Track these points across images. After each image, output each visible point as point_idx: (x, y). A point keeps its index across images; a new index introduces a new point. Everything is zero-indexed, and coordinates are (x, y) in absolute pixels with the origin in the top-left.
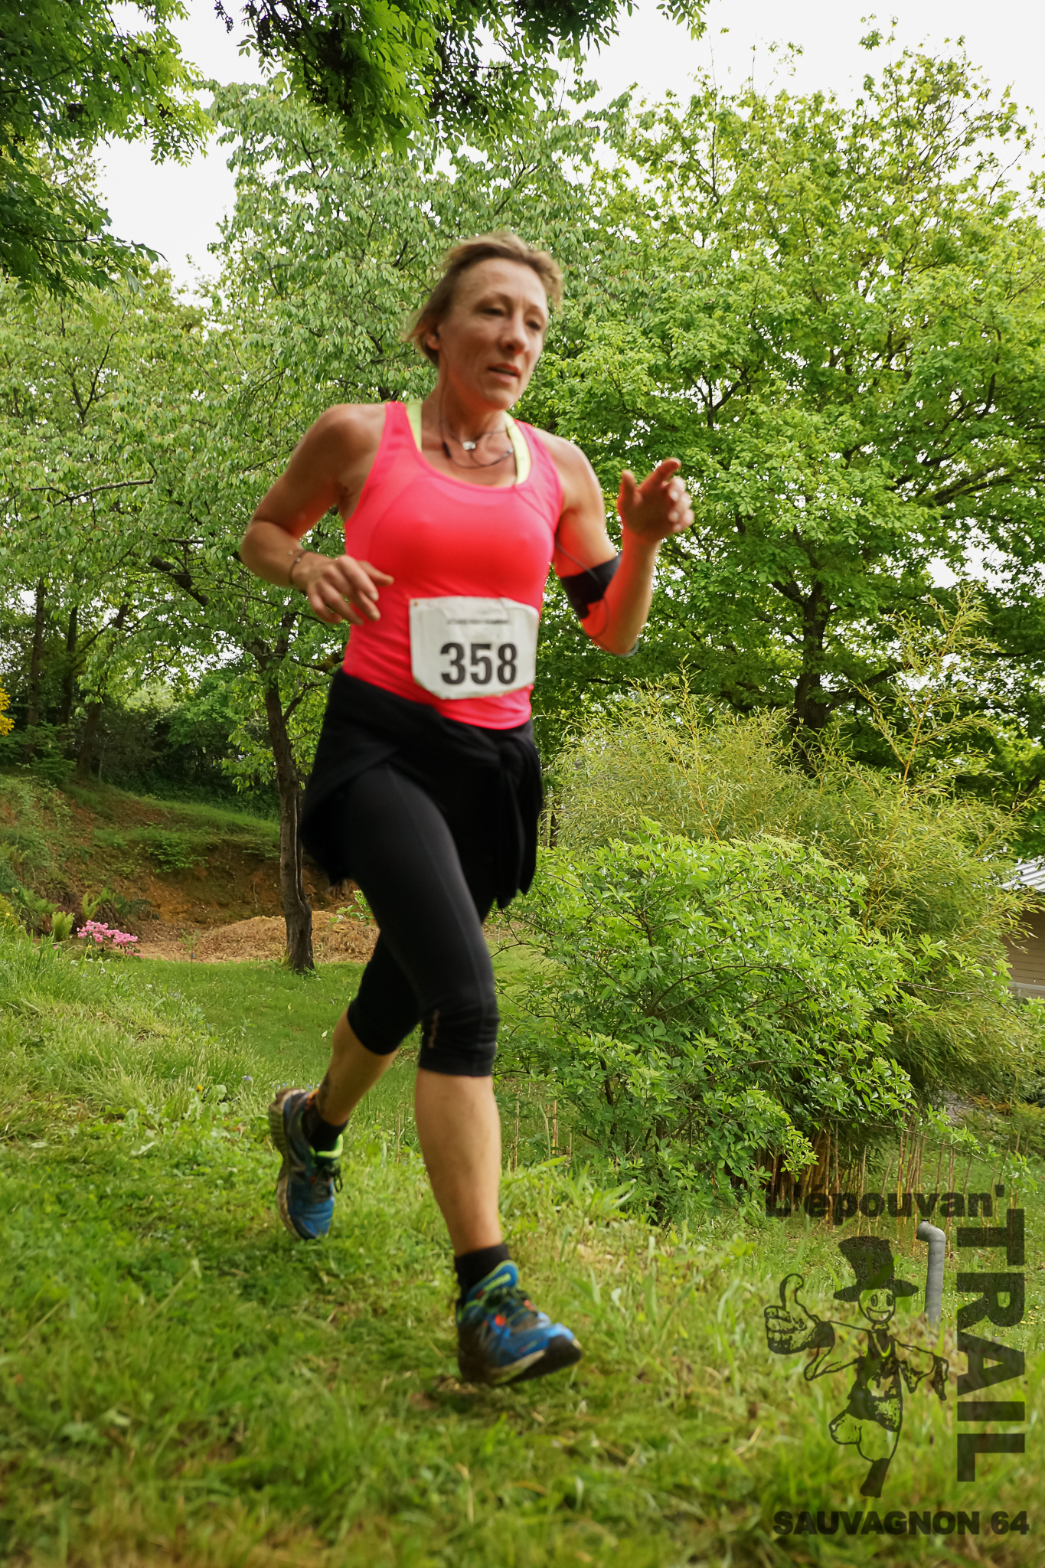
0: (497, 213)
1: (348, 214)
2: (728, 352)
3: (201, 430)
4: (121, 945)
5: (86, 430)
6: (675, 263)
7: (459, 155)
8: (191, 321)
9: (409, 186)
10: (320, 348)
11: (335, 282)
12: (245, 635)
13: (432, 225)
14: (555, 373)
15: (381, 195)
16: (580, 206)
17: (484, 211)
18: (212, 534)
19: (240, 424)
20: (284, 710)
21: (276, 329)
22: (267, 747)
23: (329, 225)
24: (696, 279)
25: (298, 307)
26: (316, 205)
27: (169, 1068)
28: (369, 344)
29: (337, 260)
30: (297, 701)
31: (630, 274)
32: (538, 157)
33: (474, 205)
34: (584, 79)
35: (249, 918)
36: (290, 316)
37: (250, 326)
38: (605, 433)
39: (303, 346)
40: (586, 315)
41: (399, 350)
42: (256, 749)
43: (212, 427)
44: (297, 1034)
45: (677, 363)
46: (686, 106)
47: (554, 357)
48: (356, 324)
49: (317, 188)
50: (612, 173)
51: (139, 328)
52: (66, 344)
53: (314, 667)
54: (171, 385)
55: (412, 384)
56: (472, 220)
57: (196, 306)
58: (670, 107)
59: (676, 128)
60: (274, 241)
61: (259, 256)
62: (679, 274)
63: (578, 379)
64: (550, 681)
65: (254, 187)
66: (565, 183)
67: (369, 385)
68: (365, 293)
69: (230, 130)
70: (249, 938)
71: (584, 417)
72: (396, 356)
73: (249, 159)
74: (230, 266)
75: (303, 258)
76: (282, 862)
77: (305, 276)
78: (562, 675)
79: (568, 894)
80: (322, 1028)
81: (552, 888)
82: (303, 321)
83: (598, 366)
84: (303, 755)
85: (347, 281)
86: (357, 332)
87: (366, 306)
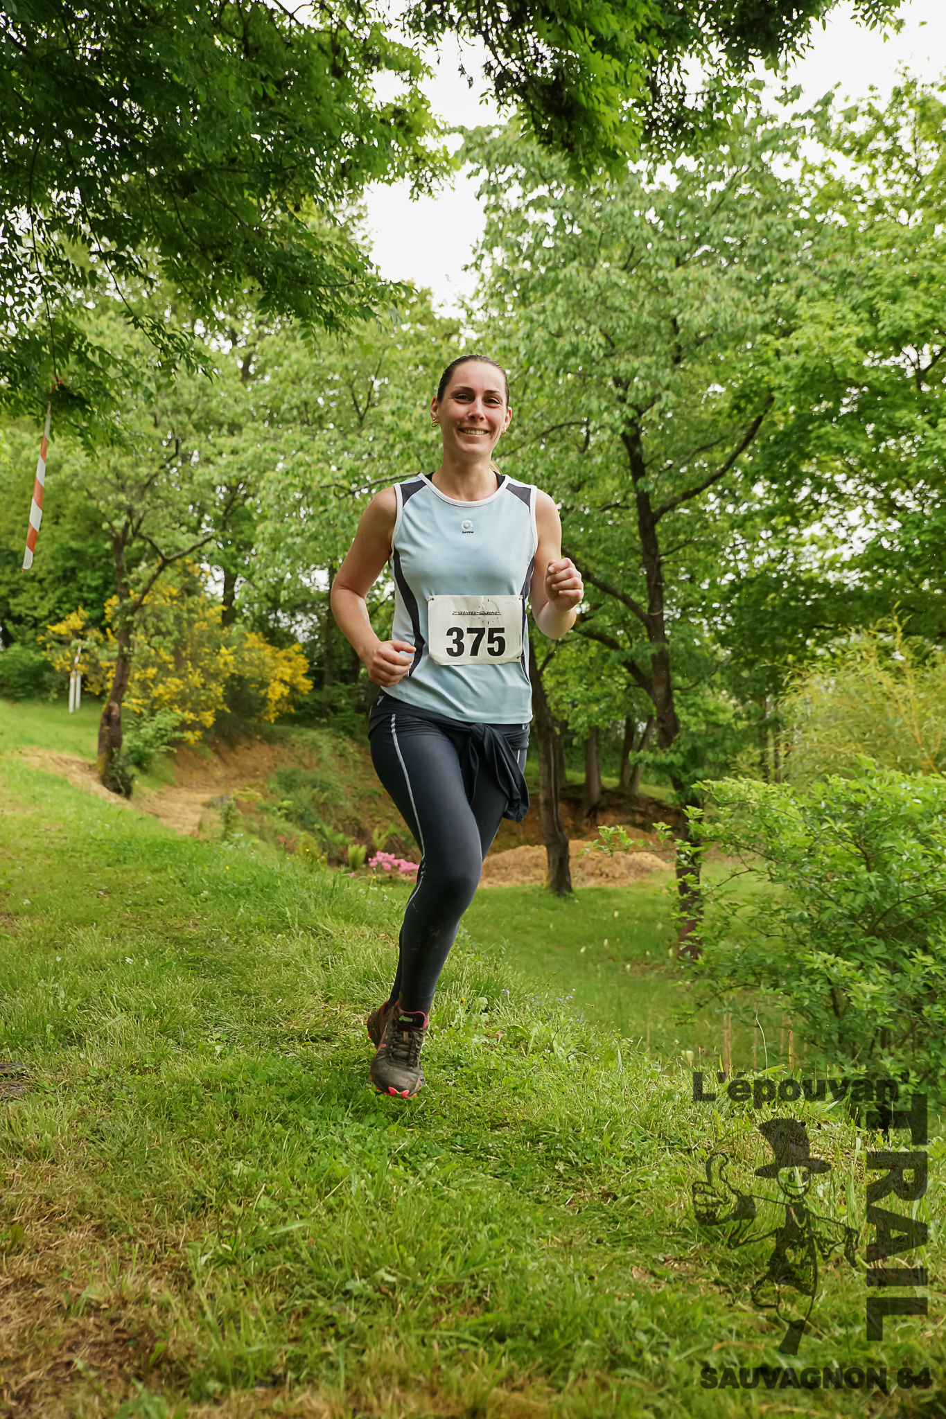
0: (714, 212)
1: (581, 227)
2: (933, 320)
4: (408, 873)
5: (364, 433)
6: (881, 242)
7: (678, 166)
8: (451, 330)
9: (634, 198)
10: (559, 347)
11: (571, 288)
13: (656, 231)
14: (771, 354)
15: (608, 208)
16: (791, 200)
17: (702, 213)
20: (539, 665)
21: (521, 334)
23: (563, 239)
24: (901, 255)
25: (539, 313)
26: (553, 223)
28: (602, 340)
29: (571, 269)
30: (550, 656)
31: (839, 256)
32: (749, 159)
33: (692, 208)
34: (789, 85)
35: (515, 847)
37: (499, 333)
38: (819, 401)
39: (544, 348)
41: (630, 343)
44: (558, 950)
45: (883, 333)
46: (887, 97)
47: (769, 338)
48: (589, 323)
49: (554, 208)
50: (819, 165)
51: (407, 342)
52: (346, 361)
55: (642, 373)
56: (691, 222)
57: (454, 317)
58: (872, 101)
59: (879, 118)
60: (517, 258)
61: (505, 272)
62: (885, 252)
63: (793, 355)
64: (776, 629)
65: (501, 213)
66: (776, 180)
67: (603, 375)
68: (597, 296)
69: (476, 166)
70: (515, 865)
71: (799, 389)
72: (627, 349)
73: (493, 189)
74: (482, 280)
75: (543, 270)
76: (541, 798)
77: (545, 286)
78: (788, 624)
79: (791, 825)
80: (580, 944)
81: (776, 820)
82: (544, 325)
83: (810, 343)
84: (556, 704)
85: (581, 287)
86: (591, 331)
87: (599, 307)
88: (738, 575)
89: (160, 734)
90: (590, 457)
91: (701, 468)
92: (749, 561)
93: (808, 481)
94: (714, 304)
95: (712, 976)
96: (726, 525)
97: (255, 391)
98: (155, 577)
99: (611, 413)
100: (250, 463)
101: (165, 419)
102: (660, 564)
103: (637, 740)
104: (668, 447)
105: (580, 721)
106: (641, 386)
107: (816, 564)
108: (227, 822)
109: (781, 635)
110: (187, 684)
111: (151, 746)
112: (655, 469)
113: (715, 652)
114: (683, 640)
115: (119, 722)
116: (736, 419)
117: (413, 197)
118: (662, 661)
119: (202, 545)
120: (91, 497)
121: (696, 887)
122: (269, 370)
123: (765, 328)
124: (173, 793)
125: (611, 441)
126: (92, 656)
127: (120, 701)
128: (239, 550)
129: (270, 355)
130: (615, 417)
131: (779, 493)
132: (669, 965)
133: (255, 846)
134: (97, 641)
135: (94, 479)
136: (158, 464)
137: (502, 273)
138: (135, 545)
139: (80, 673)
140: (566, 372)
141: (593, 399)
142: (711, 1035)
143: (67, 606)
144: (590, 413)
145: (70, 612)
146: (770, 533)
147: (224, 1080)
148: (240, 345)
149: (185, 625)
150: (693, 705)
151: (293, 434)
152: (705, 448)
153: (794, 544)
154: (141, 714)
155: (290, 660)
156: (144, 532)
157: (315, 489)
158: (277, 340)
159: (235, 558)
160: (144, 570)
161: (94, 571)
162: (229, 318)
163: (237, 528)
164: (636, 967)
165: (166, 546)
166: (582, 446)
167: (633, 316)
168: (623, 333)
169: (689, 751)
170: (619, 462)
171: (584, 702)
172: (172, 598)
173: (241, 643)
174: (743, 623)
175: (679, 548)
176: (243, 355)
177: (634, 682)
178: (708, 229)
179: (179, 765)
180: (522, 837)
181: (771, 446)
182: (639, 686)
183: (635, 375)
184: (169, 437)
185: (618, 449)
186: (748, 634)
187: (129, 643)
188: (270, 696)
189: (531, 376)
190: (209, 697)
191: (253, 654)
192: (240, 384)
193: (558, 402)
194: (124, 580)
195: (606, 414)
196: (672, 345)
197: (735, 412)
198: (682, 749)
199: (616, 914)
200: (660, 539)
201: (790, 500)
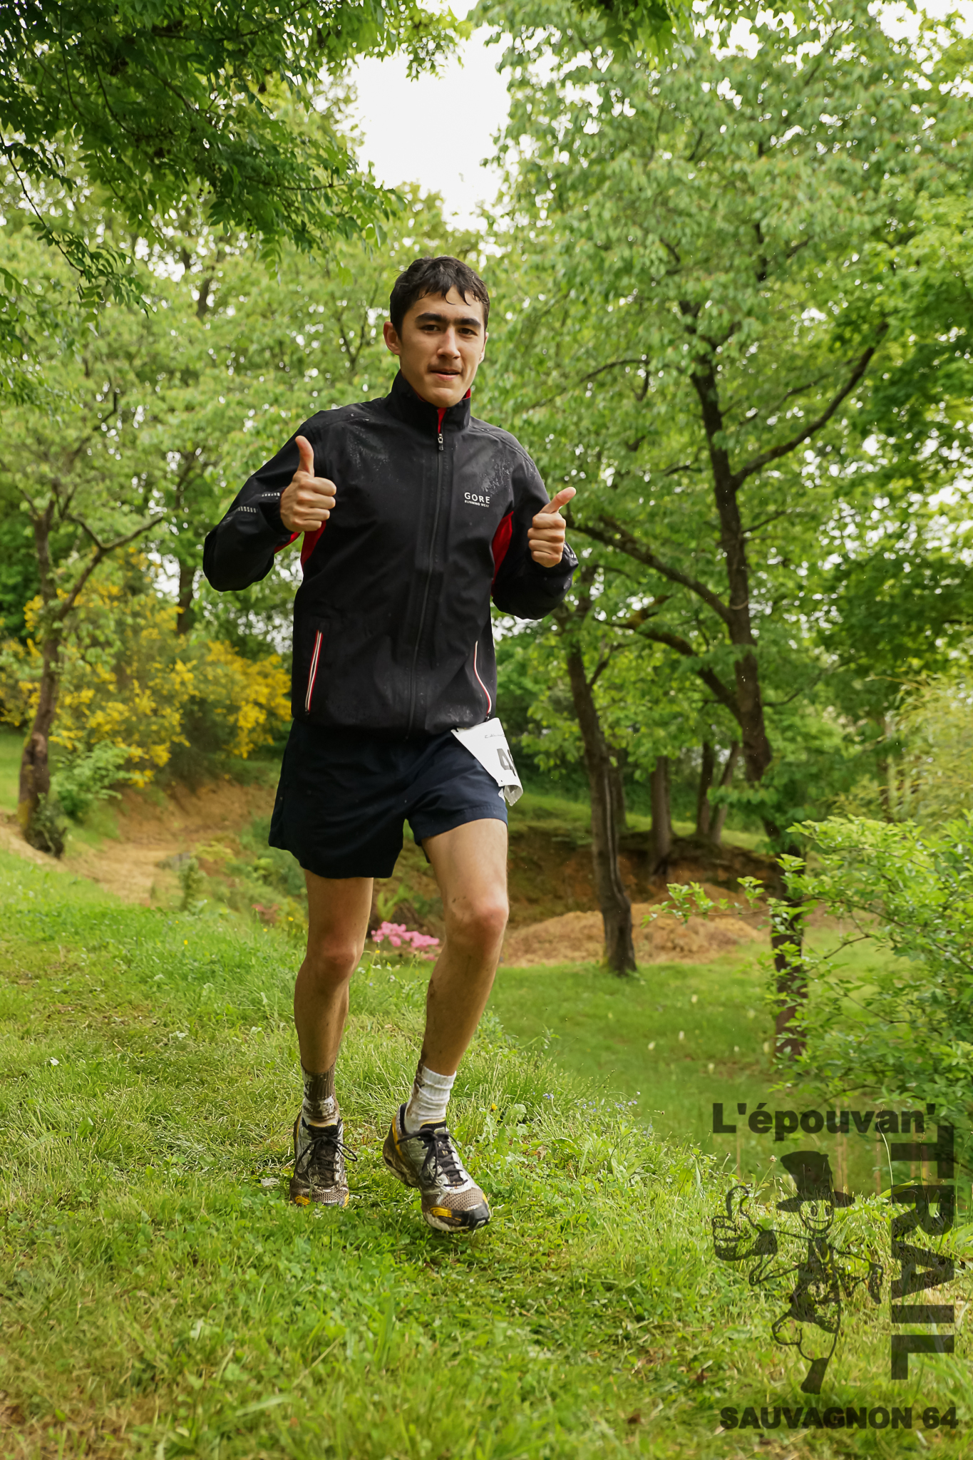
0: (807, 83)
1: (634, 106)
4: (423, 949)
5: (356, 380)
7: (759, 24)
8: (468, 245)
9: (703, 67)
10: (607, 264)
11: (622, 186)
13: (730, 106)
14: (883, 267)
15: (668, 81)
16: (907, 64)
17: (790, 84)
19: (523, 355)
20: (589, 676)
21: (558, 248)
22: (572, 719)
23: (611, 123)
25: (581, 220)
26: (597, 100)
28: (663, 253)
29: (621, 162)
30: (603, 665)
31: (970, 137)
32: (851, 12)
35: (561, 914)
36: (572, 230)
37: (529, 247)
38: (948, 329)
39: (589, 265)
40: (918, 191)
41: (699, 255)
42: (560, 723)
44: (619, 1047)
47: (881, 246)
48: (647, 232)
49: (598, 82)
50: (943, 18)
52: (331, 286)
53: (622, 626)
55: (716, 293)
56: (777, 97)
57: (472, 229)
60: (552, 148)
61: (536, 167)
63: (912, 268)
64: (896, 626)
65: (528, 91)
66: (888, 40)
67: (666, 299)
68: (656, 196)
69: (496, 29)
70: (562, 938)
71: (922, 312)
72: (697, 264)
73: (519, 60)
74: (506, 179)
75: (584, 163)
76: (595, 849)
77: (586, 183)
78: (912, 618)
79: (920, 878)
80: (648, 1037)
81: (899, 871)
82: (588, 235)
83: (934, 252)
84: (612, 727)
85: (634, 185)
86: (649, 242)
87: (659, 211)
88: (845, 557)
89: (99, 775)
90: (649, 405)
91: (795, 417)
92: (860, 537)
93: (935, 433)
94: (807, 205)
95: (819, 1077)
96: (830, 491)
97: (214, 328)
98: (89, 571)
99: (676, 348)
100: (209, 422)
101: (99, 366)
102: (744, 542)
103: (717, 773)
104: (751, 392)
105: (643, 750)
106: (715, 312)
107: (947, 541)
108: (188, 887)
109: (903, 633)
110: (134, 710)
111: (88, 790)
112: (733, 418)
113: (817, 658)
114: (775, 642)
115: (45, 760)
116: (839, 353)
118: (748, 668)
119: (149, 528)
120: (5, 468)
121: (795, 962)
122: (232, 300)
123: (876, 234)
124: (118, 851)
125: (677, 384)
126: (10, 676)
127: (47, 734)
128: (197, 535)
129: (233, 279)
131: (897, 449)
132: (764, 1064)
133: (223, 917)
134: (16, 655)
135: (7, 446)
136: (90, 425)
137: (533, 167)
138: (62, 531)
140: (618, 295)
141: (654, 330)
144: (649, 348)
146: (886, 501)
148: (195, 269)
149: (129, 633)
150: (790, 727)
151: (264, 381)
152: (800, 391)
153: (917, 515)
154: (75, 749)
155: (266, 676)
156: (74, 514)
158: (242, 261)
159: (191, 544)
160: (74, 562)
161: (11, 565)
162: (179, 234)
163: (195, 507)
164: (722, 1068)
165: (102, 531)
166: (639, 391)
167: (703, 221)
168: (691, 243)
169: (785, 786)
170: (688, 411)
171: (647, 725)
172: (112, 598)
173: (202, 656)
174: (854, 620)
175: (767, 522)
176: (199, 283)
177: (713, 697)
178: (799, 105)
179: (124, 814)
180: (571, 901)
181: (886, 388)
182: (719, 702)
183: (707, 298)
184: (105, 389)
185: (687, 395)
186: (859, 633)
187: (57, 657)
188: (242, 723)
189: (573, 302)
190: (162, 727)
191: (219, 671)
192: (195, 320)
193: (608, 335)
194: (50, 575)
195: (670, 351)
196: (754, 257)
197: (838, 344)
198: (776, 782)
199: (694, 999)
200: (742, 510)
201: (912, 458)
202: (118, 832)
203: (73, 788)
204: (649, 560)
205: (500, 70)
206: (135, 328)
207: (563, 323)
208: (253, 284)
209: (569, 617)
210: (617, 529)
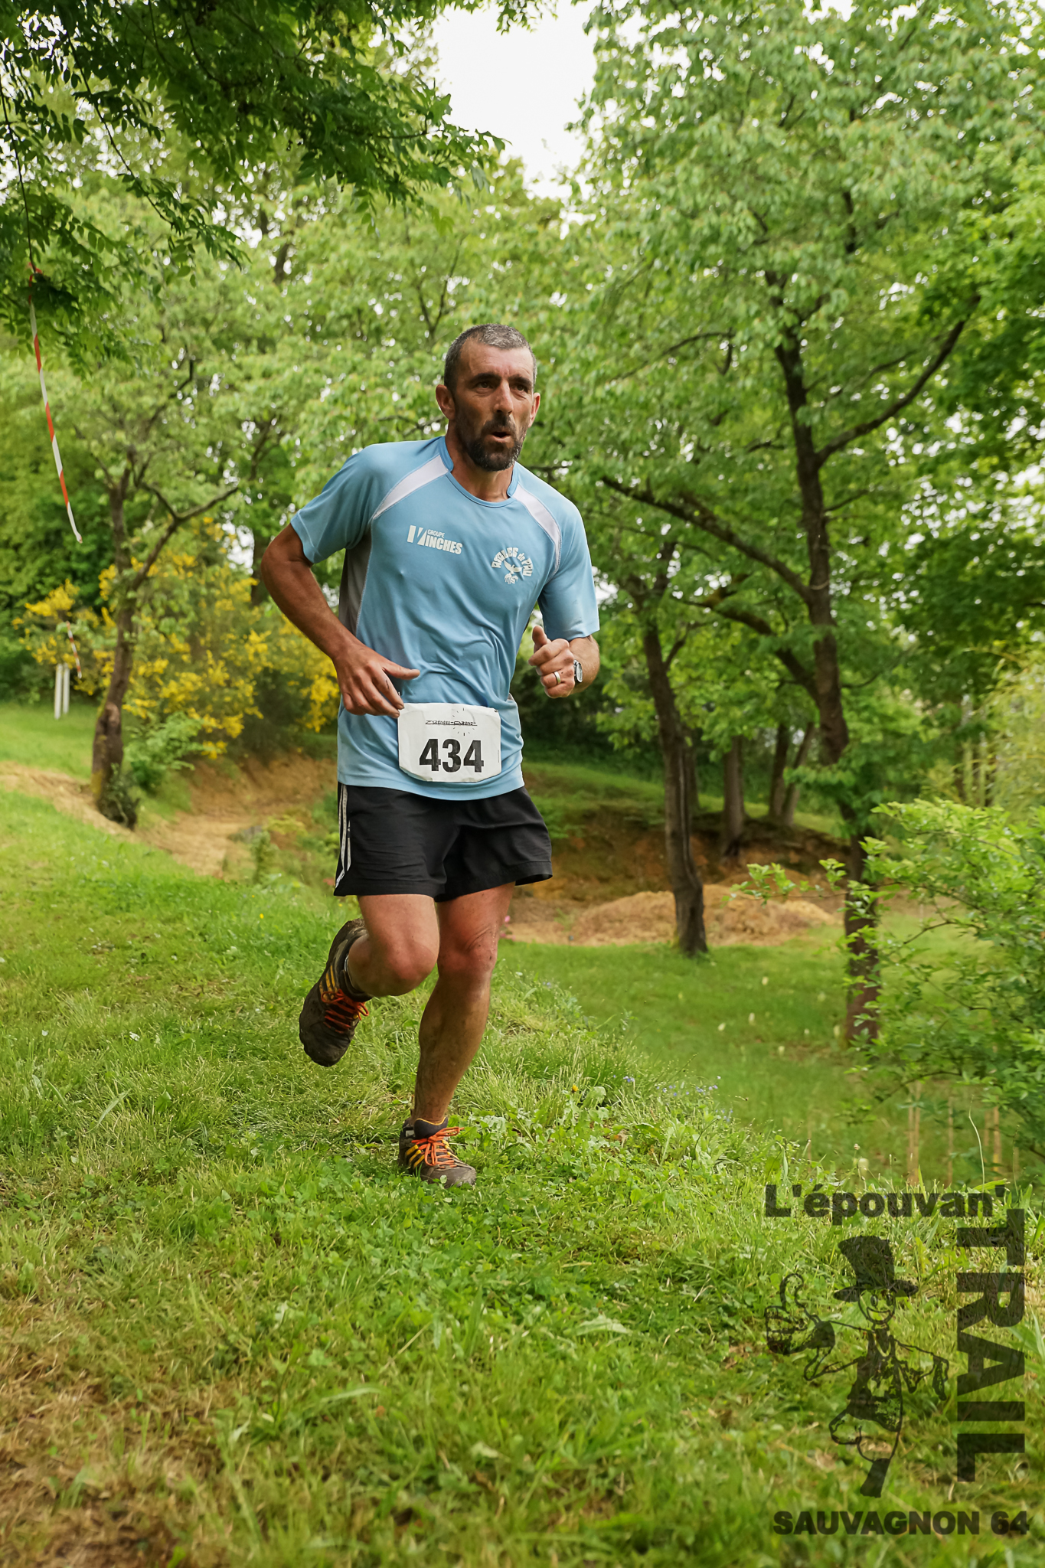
0: (902, 48)
1: (724, 69)
3: (562, 338)
5: (436, 348)
8: (548, 214)
9: (795, 29)
10: (694, 231)
11: (710, 152)
12: (618, 571)
13: (823, 73)
14: (976, 236)
15: (761, 43)
16: (1005, 28)
17: (885, 48)
18: (577, 457)
19: (605, 327)
20: (665, 655)
21: (644, 212)
22: (647, 698)
23: (700, 87)
25: (668, 186)
26: (687, 64)
27: (542, 1067)
28: (751, 222)
29: (711, 126)
30: (679, 644)
33: (873, 42)
35: (632, 894)
36: (658, 196)
37: (614, 214)
38: (1038, 304)
39: (675, 232)
40: (1014, 160)
41: (787, 226)
42: (635, 701)
43: (574, 334)
44: (690, 1027)
47: (975, 215)
48: (734, 199)
49: (686, 43)
51: (492, 228)
52: (411, 253)
53: (699, 605)
54: (527, 289)
55: (805, 264)
56: (870, 61)
57: (553, 197)
60: (638, 112)
61: (622, 132)
63: (1006, 240)
64: (979, 607)
65: (615, 52)
67: (753, 269)
68: (746, 161)
70: (633, 917)
71: (1014, 284)
72: (785, 233)
73: (607, 20)
74: (590, 146)
75: (672, 128)
76: (667, 830)
77: (675, 149)
78: (994, 600)
80: (719, 1021)
82: (674, 202)
83: (1030, 221)
84: (688, 707)
85: (724, 149)
86: (737, 209)
87: (746, 178)
88: (928, 535)
89: (172, 746)
90: (732, 379)
91: (880, 393)
92: (942, 517)
93: (1023, 411)
94: (901, 170)
95: (897, 1060)
96: (913, 469)
97: (292, 294)
98: (164, 541)
99: (763, 320)
100: (287, 389)
101: (175, 333)
102: (826, 521)
103: (792, 754)
104: (836, 367)
105: (718, 728)
106: (803, 283)
107: (1031, 522)
108: (260, 860)
109: (985, 615)
110: (207, 681)
111: (161, 761)
112: (818, 395)
113: (896, 638)
114: (852, 623)
115: (119, 730)
116: (927, 327)
117: (503, 29)
118: (827, 649)
119: (224, 498)
120: (80, 435)
122: (311, 267)
123: (968, 204)
124: (190, 822)
125: (761, 359)
126: (85, 645)
127: (120, 703)
128: (273, 506)
129: (313, 247)
130: (768, 328)
131: (984, 426)
132: (835, 1047)
133: (295, 890)
134: (90, 625)
135: (83, 412)
136: (167, 391)
137: (618, 133)
138: (137, 499)
139: (68, 666)
140: (703, 266)
141: (740, 300)
142: (890, 1138)
143: (51, 580)
144: (734, 320)
145: (55, 587)
146: (970, 481)
147: (261, 1193)
148: (273, 235)
149: (203, 604)
150: (866, 708)
151: (341, 350)
152: (888, 367)
153: (1003, 494)
154: (147, 720)
156: (150, 482)
157: (372, 423)
158: (322, 226)
159: (267, 515)
160: (149, 532)
161: (85, 533)
163: (270, 477)
164: (792, 1051)
165: (178, 500)
166: (722, 365)
167: (792, 188)
168: (780, 212)
169: (863, 768)
170: (772, 385)
171: (723, 705)
172: (186, 569)
173: (276, 629)
174: (934, 600)
175: (849, 500)
176: (277, 248)
177: (790, 678)
178: (893, 70)
179: (195, 784)
180: (641, 880)
181: (975, 363)
182: (796, 682)
183: (794, 270)
184: (181, 356)
185: (773, 369)
186: (940, 613)
187: (131, 627)
188: (315, 696)
189: (657, 272)
190: (235, 698)
191: (293, 642)
192: (272, 286)
193: (692, 307)
194: (124, 545)
195: (756, 322)
196: (844, 226)
197: (926, 318)
198: (854, 764)
199: (765, 981)
200: (825, 488)
201: (1000, 436)
202: (191, 804)
203: (146, 758)
204: (729, 537)
205: (587, 31)
206: (212, 295)
207: (647, 295)
208: (333, 250)
209: (647, 596)
210: (697, 505)
